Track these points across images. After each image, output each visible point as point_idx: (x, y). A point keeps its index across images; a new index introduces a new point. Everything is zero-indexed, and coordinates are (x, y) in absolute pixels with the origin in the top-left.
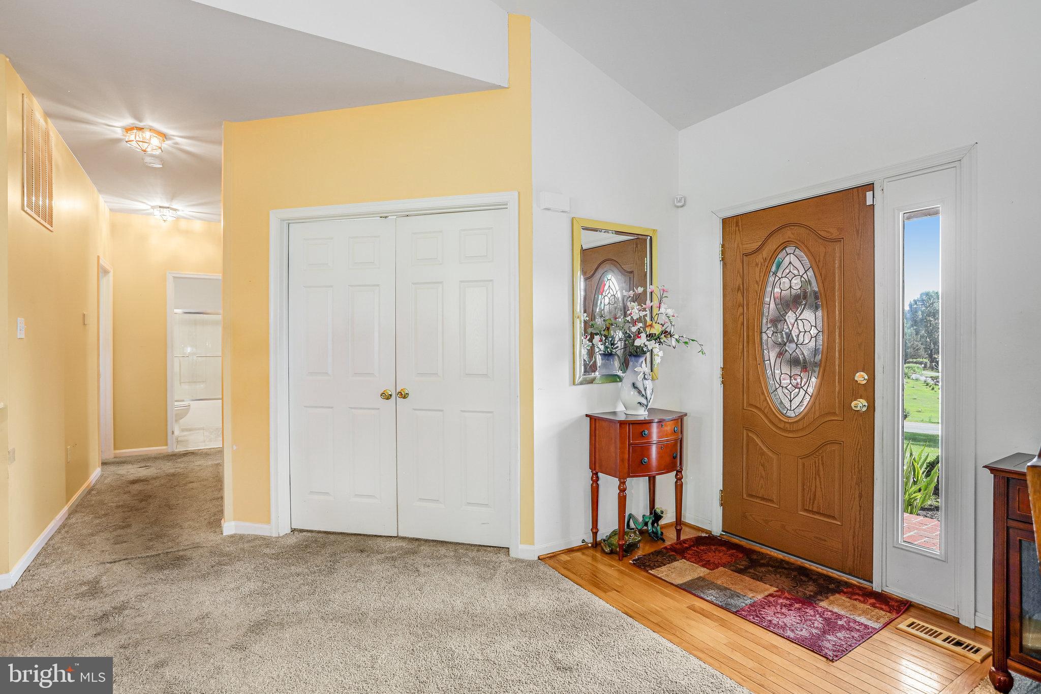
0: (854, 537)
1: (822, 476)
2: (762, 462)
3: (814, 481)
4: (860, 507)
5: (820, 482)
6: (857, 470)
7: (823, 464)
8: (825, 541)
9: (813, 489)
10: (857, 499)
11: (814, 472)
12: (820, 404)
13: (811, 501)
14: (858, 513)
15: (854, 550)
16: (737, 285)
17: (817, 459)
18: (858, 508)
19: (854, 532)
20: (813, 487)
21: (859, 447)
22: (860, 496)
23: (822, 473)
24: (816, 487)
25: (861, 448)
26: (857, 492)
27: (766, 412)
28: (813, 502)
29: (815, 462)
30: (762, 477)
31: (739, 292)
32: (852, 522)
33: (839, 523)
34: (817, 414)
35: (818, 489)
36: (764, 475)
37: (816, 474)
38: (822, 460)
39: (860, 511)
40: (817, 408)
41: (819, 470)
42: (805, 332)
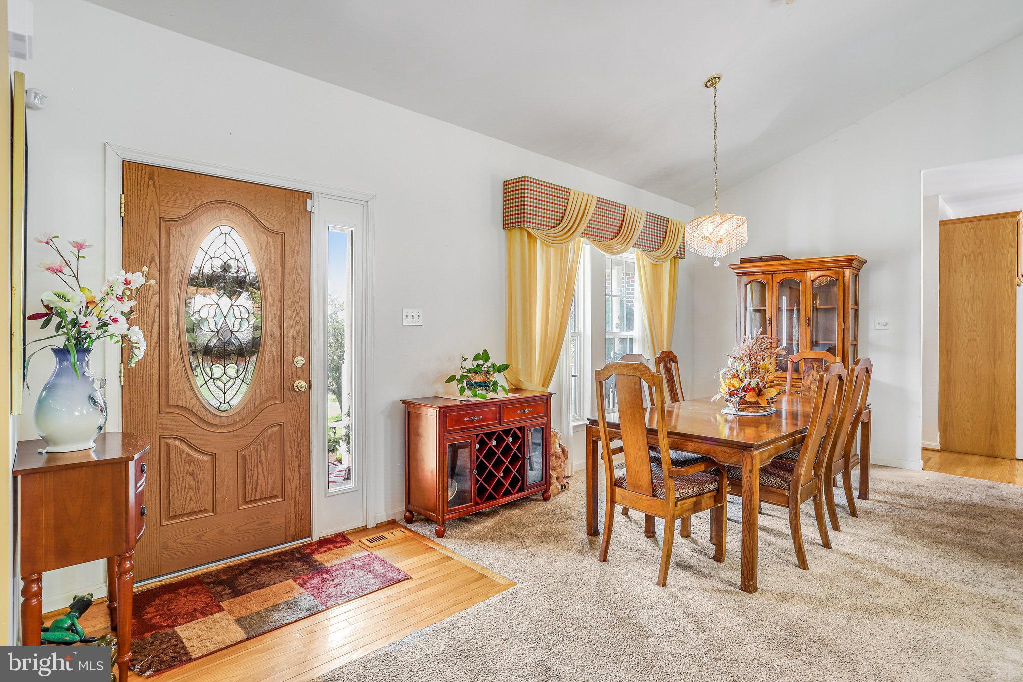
0: (295, 506)
1: (264, 462)
2: (190, 470)
3: (256, 469)
4: (299, 476)
5: (263, 468)
6: (296, 444)
7: (264, 449)
8: (268, 522)
9: (255, 478)
10: (297, 470)
11: (256, 461)
12: (260, 391)
13: (254, 491)
14: (298, 483)
15: (296, 517)
16: (149, 256)
17: (258, 447)
18: (298, 478)
19: (295, 501)
20: (255, 474)
21: (298, 423)
22: (300, 467)
23: (263, 458)
24: (258, 474)
25: (299, 424)
26: (297, 464)
27: (195, 410)
28: (256, 491)
29: (257, 450)
30: (191, 488)
31: (153, 264)
32: (293, 493)
33: (281, 499)
34: (258, 401)
35: (261, 475)
36: (194, 485)
37: (257, 462)
38: (264, 446)
39: (299, 480)
40: (258, 395)
41: (260, 456)
42: (242, 319)
